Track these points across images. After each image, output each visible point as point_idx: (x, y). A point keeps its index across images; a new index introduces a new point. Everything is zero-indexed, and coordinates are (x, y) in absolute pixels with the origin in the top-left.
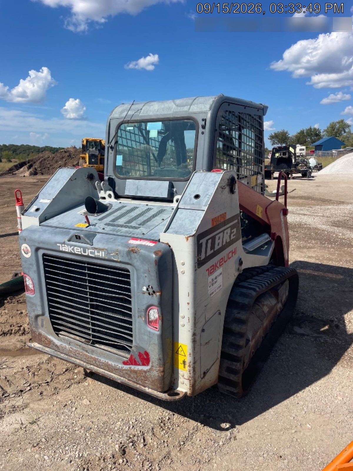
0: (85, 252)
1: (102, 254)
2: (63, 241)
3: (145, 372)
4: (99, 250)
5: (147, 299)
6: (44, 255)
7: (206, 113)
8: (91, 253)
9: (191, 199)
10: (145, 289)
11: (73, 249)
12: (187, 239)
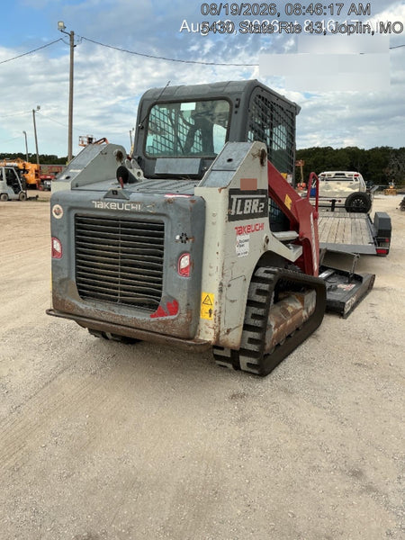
0: (121, 207)
1: (138, 208)
2: (98, 198)
3: (173, 320)
4: (135, 203)
5: (181, 247)
6: (76, 215)
7: (240, 93)
8: (127, 207)
9: (223, 163)
10: (178, 237)
11: (109, 205)
12: (220, 191)
